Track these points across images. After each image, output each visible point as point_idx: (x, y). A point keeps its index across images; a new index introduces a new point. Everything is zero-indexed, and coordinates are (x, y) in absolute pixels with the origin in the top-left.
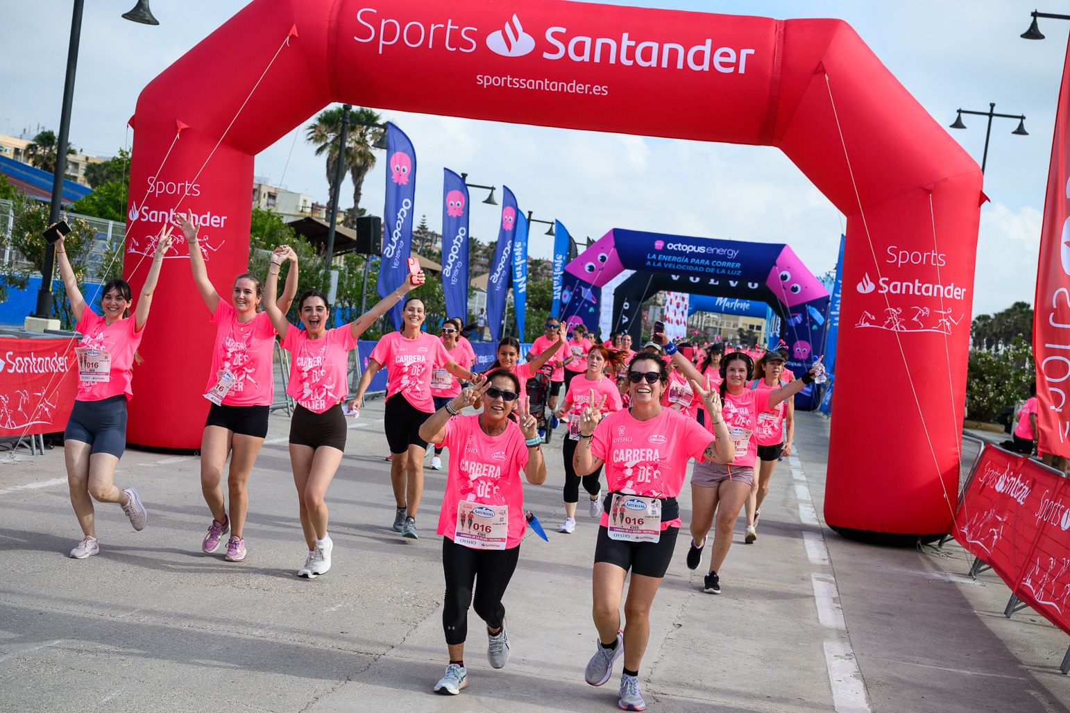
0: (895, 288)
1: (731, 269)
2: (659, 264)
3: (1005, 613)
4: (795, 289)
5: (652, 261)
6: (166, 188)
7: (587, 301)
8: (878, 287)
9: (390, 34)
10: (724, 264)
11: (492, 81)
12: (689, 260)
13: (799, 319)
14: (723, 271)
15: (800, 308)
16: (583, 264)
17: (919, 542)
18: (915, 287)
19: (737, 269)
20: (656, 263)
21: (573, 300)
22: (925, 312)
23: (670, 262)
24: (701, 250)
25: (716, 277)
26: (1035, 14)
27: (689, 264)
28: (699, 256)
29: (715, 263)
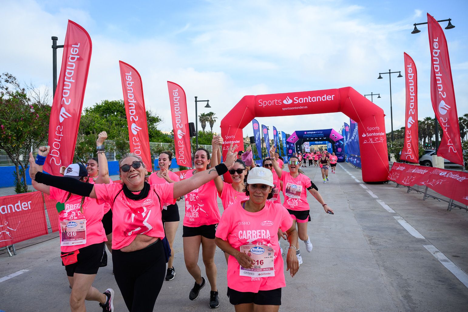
0: (370, 135)
1: (321, 136)
3: (408, 192)
4: (336, 138)
5: (304, 136)
6: (229, 137)
7: (292, 146)
8: (367, 135)
9: (265, 104)
10: (319, 135)
11: (285, 109)
13: (338, 143)
15: (338, 141)
16: (290, 139)
17: (384, 183)
18: (374, 134)
19: (323, 135)
21: (289, 147)
22: (377, 138)
23: (307, 136)
24: (315, 132)
25: (316, 138)
26: (380, 74)
27: (312, 136)
28: (314, 134)
29: (317, 135)
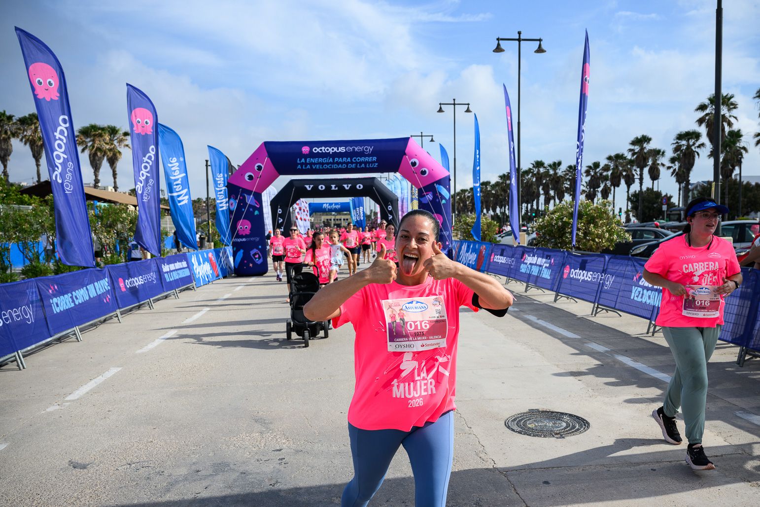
1: (369, 163)
2: (308, 167)
4: (424, 172)
5: (302, 164)
7: (250, 206)
10: (362, 159)
12: (333, 160)
13: (430, 197)
14: (363, 165)
15: (431, 188)
16: (243, 175)
19: (374, 162)
20: (306, 166)
21: (239, 207)
23: (317, 164)
27: (333, 163)
28: (340, 155)
29: (355, 160)
